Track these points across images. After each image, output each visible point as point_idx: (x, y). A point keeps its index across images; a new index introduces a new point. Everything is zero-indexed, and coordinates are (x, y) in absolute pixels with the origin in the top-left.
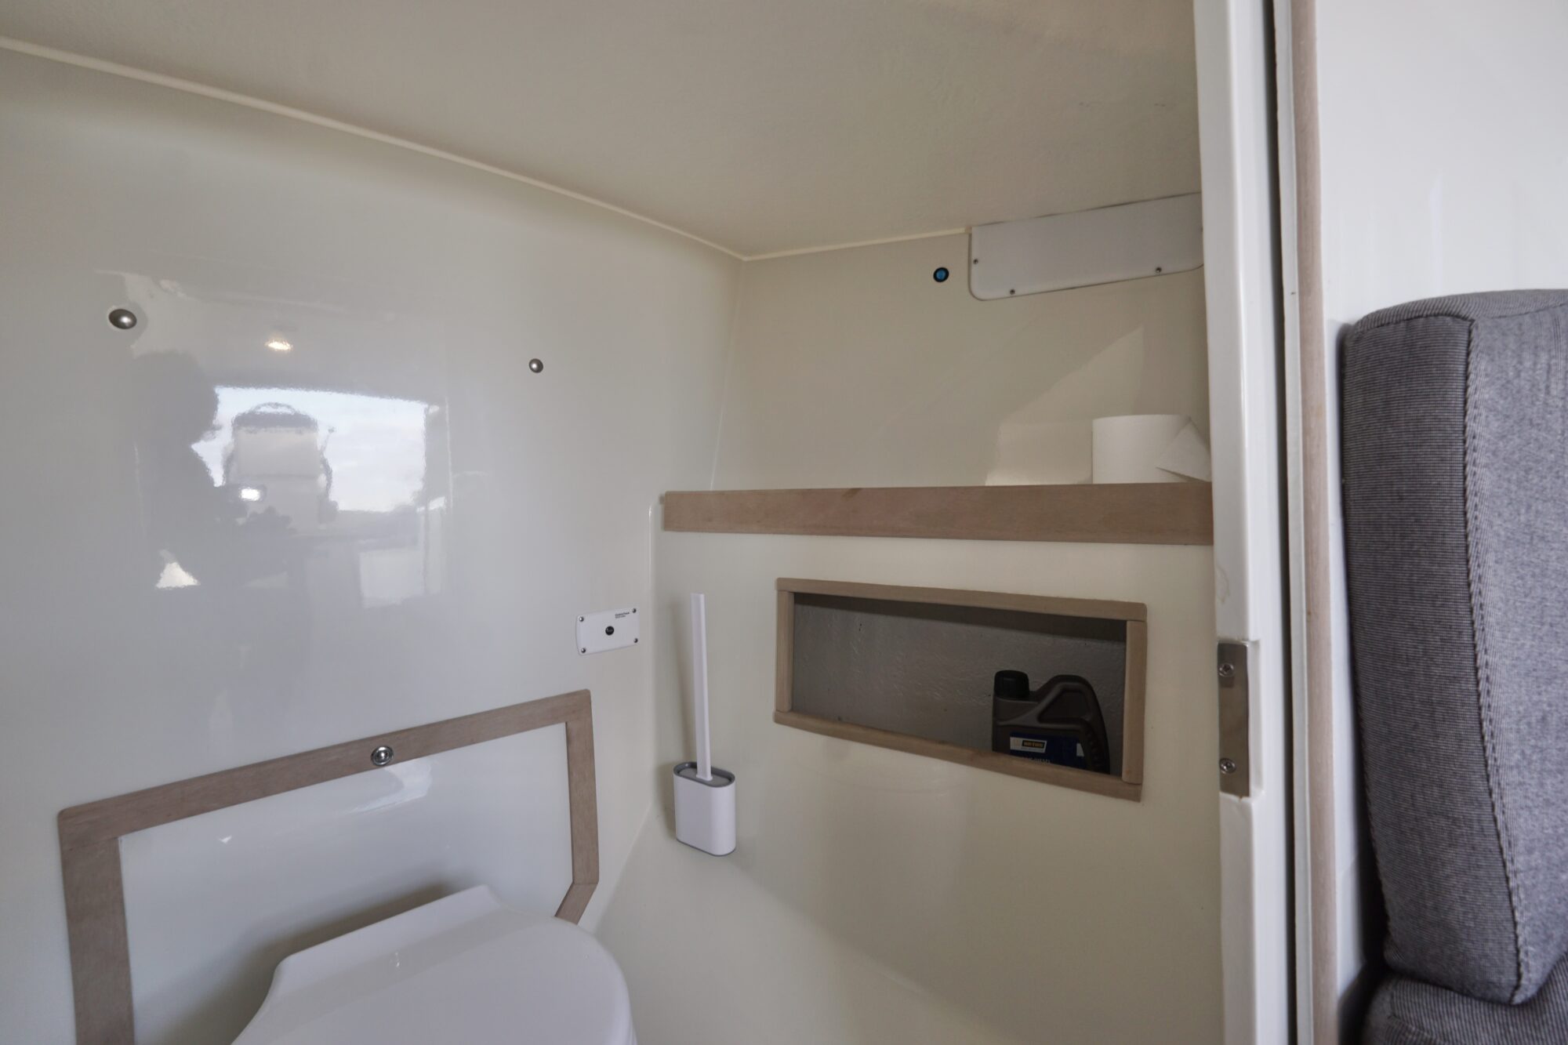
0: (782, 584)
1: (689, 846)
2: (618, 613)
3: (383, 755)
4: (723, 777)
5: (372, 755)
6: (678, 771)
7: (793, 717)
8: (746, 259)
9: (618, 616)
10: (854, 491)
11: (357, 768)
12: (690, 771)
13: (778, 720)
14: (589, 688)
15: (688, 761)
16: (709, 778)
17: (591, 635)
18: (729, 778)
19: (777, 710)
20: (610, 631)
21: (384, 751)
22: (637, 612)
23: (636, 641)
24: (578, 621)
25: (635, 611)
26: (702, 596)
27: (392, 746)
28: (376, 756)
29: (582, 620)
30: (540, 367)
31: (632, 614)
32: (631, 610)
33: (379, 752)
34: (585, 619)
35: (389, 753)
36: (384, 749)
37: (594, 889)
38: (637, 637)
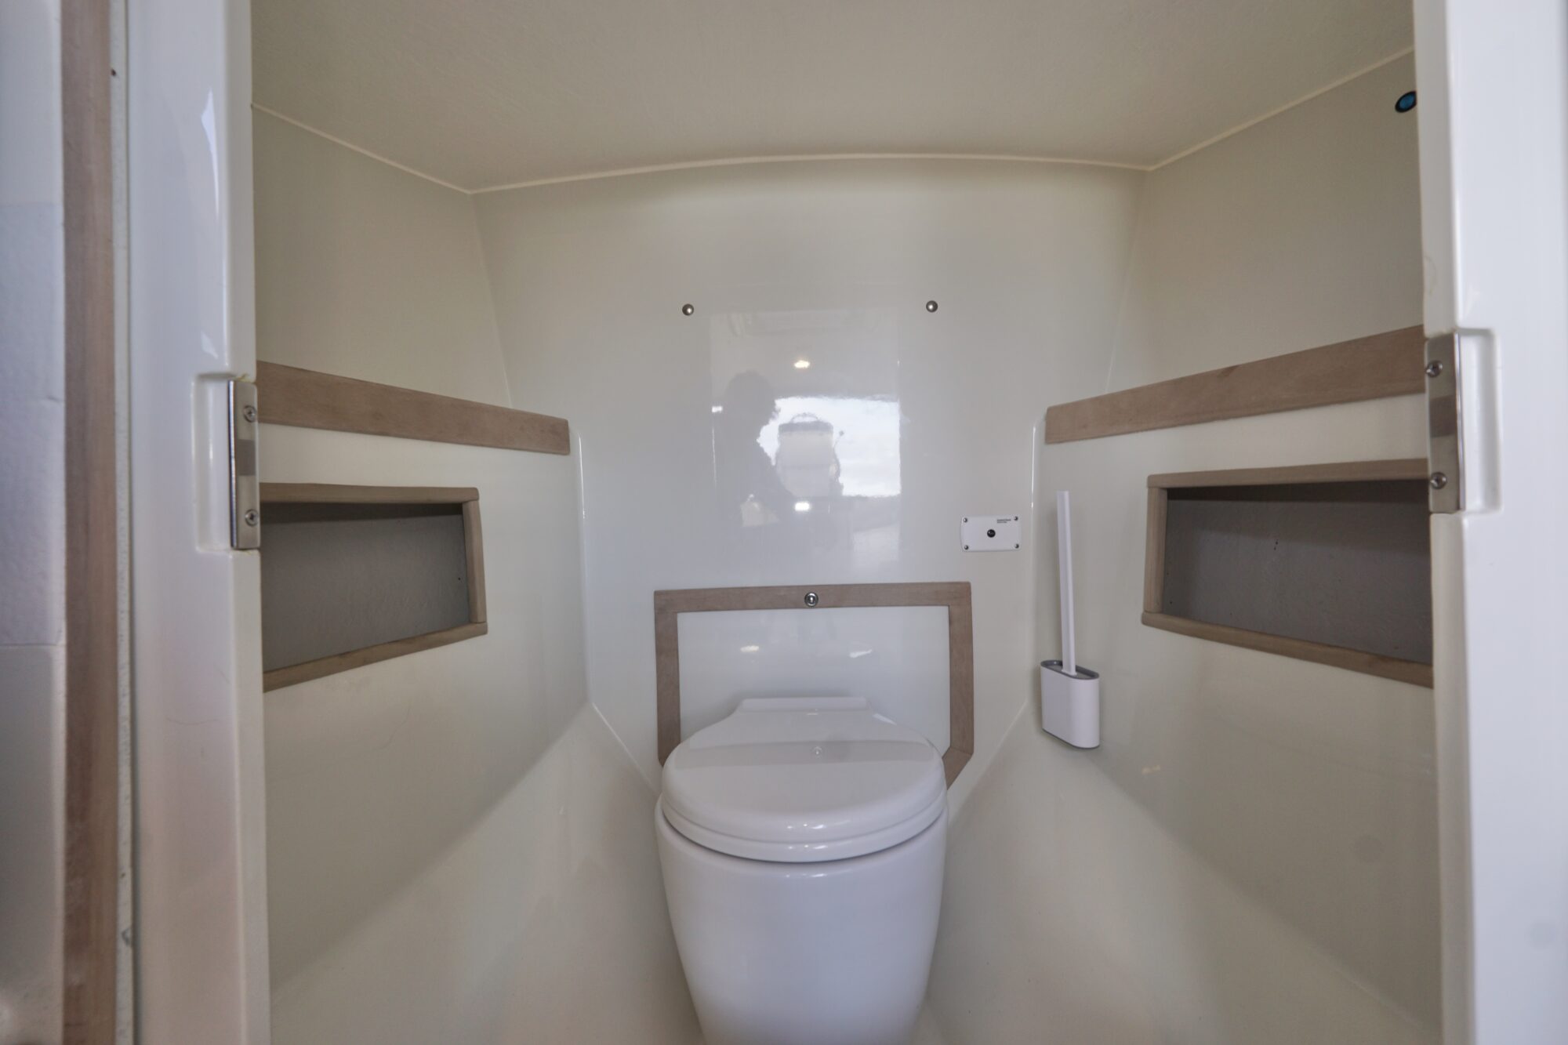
0: (1152, 479)
1: (1051, 734)
2: (1000, 518)
3: (812, 599)
4: (1085, 673)
6: (1047, 664)
7: (1160, 618)
8: (1152, 168)
9: (999, 521)
10: (1231, 369)
11: (795, 605)
12: (1058, 668)
13: (1146, 621)
14: (970, 581)
15: (1057, 659)
16: (1073, 672)
17: (973, 533)
18: (1090, 675)
19: (1145, 611)
20: (991, 534)
21: (813, 597)
22: (1019, 518)
23: (1018, 546)
24: (962, 521)
25: (1017, 519)
26: (1066, 494)
27: (817, 594)
28: (807, 598)
29: (966, 521)
30: (936, 307)
31: (1013, 521)
32: (1013, 518)
33: (810, 597)
34: (969, 520)
35: (816, 599)
36: (813, 595)
37: (968, 759)
38: (1018, 543)
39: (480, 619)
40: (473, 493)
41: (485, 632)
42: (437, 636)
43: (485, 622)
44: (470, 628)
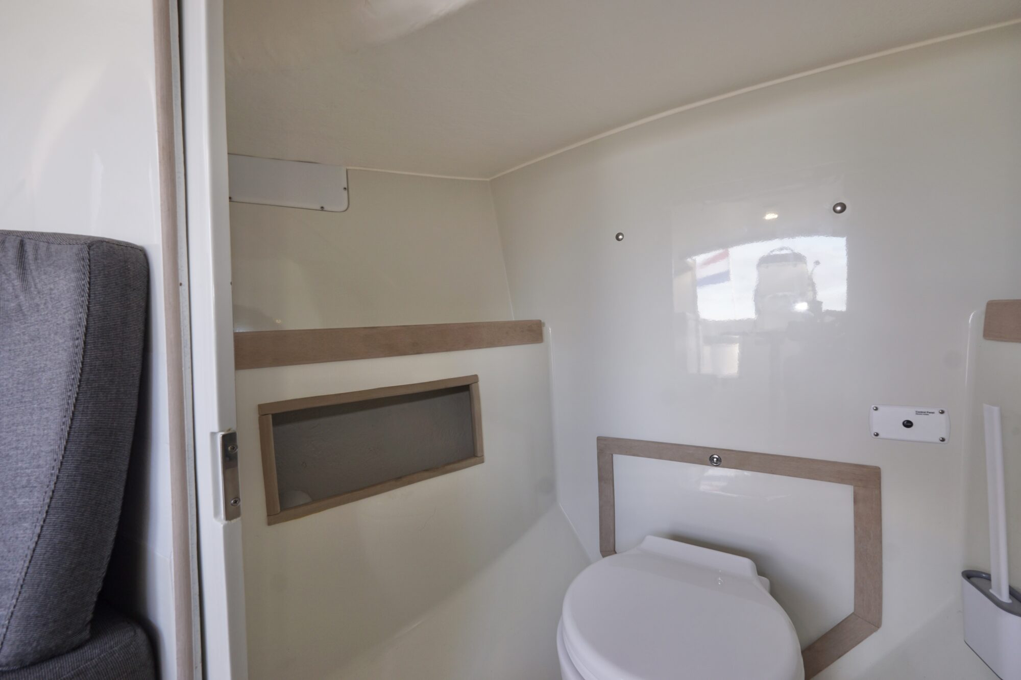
2: (920, 410)
3: (715, 460)
5: (710, 457)
9: (918, 413)
11: (701, 462)
14: (881, 467)
16: (1005, 598)
20: (908, 424)
21: (717, 459)
22: (945, 413)
23: (943, 440)
24: (872, 409)
25: (942, 412)
26: (996, 409)
27: (720, 456)
28: (711, 459)
29: (876, 410)
30: (843, 209)
31: (937, 414)
32: (937, 411)
33: (714, 458)
34: (879, 409)
35: (719, 460)
36: (717, 457)
37: (875, 631)
38: (943, 436)
39: (479, 455)
40: (475, 378)
41: (483, 462)
42: (451, 466)
43: (483, 456)
44: (473, 460)
